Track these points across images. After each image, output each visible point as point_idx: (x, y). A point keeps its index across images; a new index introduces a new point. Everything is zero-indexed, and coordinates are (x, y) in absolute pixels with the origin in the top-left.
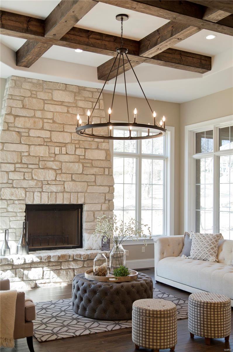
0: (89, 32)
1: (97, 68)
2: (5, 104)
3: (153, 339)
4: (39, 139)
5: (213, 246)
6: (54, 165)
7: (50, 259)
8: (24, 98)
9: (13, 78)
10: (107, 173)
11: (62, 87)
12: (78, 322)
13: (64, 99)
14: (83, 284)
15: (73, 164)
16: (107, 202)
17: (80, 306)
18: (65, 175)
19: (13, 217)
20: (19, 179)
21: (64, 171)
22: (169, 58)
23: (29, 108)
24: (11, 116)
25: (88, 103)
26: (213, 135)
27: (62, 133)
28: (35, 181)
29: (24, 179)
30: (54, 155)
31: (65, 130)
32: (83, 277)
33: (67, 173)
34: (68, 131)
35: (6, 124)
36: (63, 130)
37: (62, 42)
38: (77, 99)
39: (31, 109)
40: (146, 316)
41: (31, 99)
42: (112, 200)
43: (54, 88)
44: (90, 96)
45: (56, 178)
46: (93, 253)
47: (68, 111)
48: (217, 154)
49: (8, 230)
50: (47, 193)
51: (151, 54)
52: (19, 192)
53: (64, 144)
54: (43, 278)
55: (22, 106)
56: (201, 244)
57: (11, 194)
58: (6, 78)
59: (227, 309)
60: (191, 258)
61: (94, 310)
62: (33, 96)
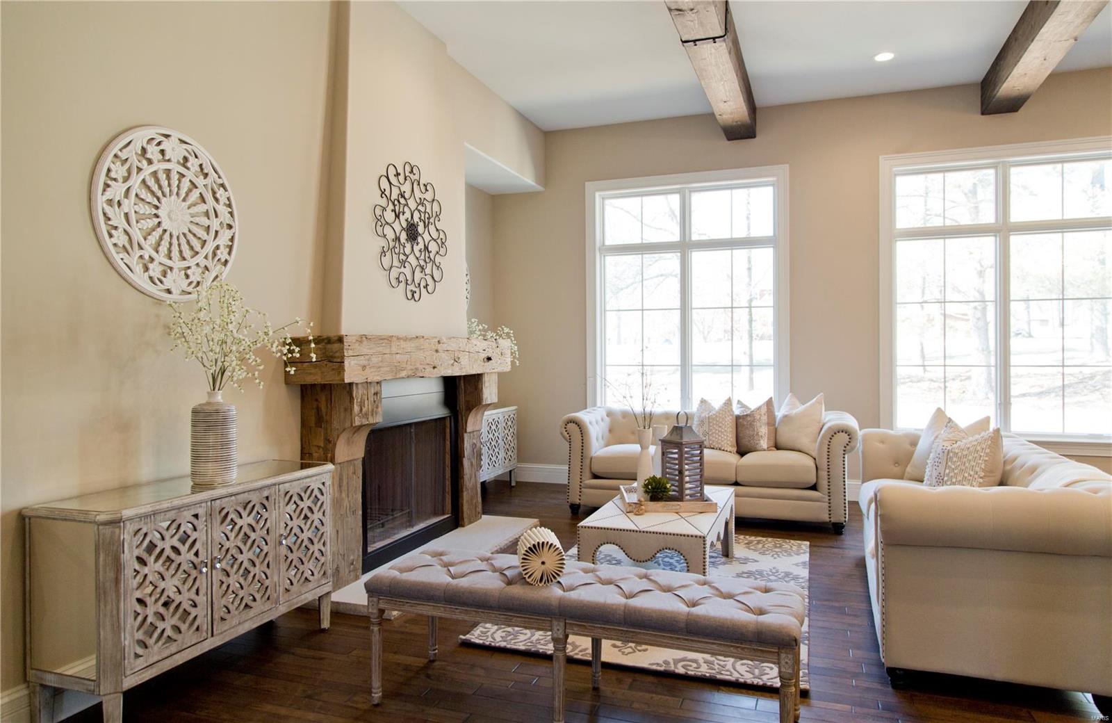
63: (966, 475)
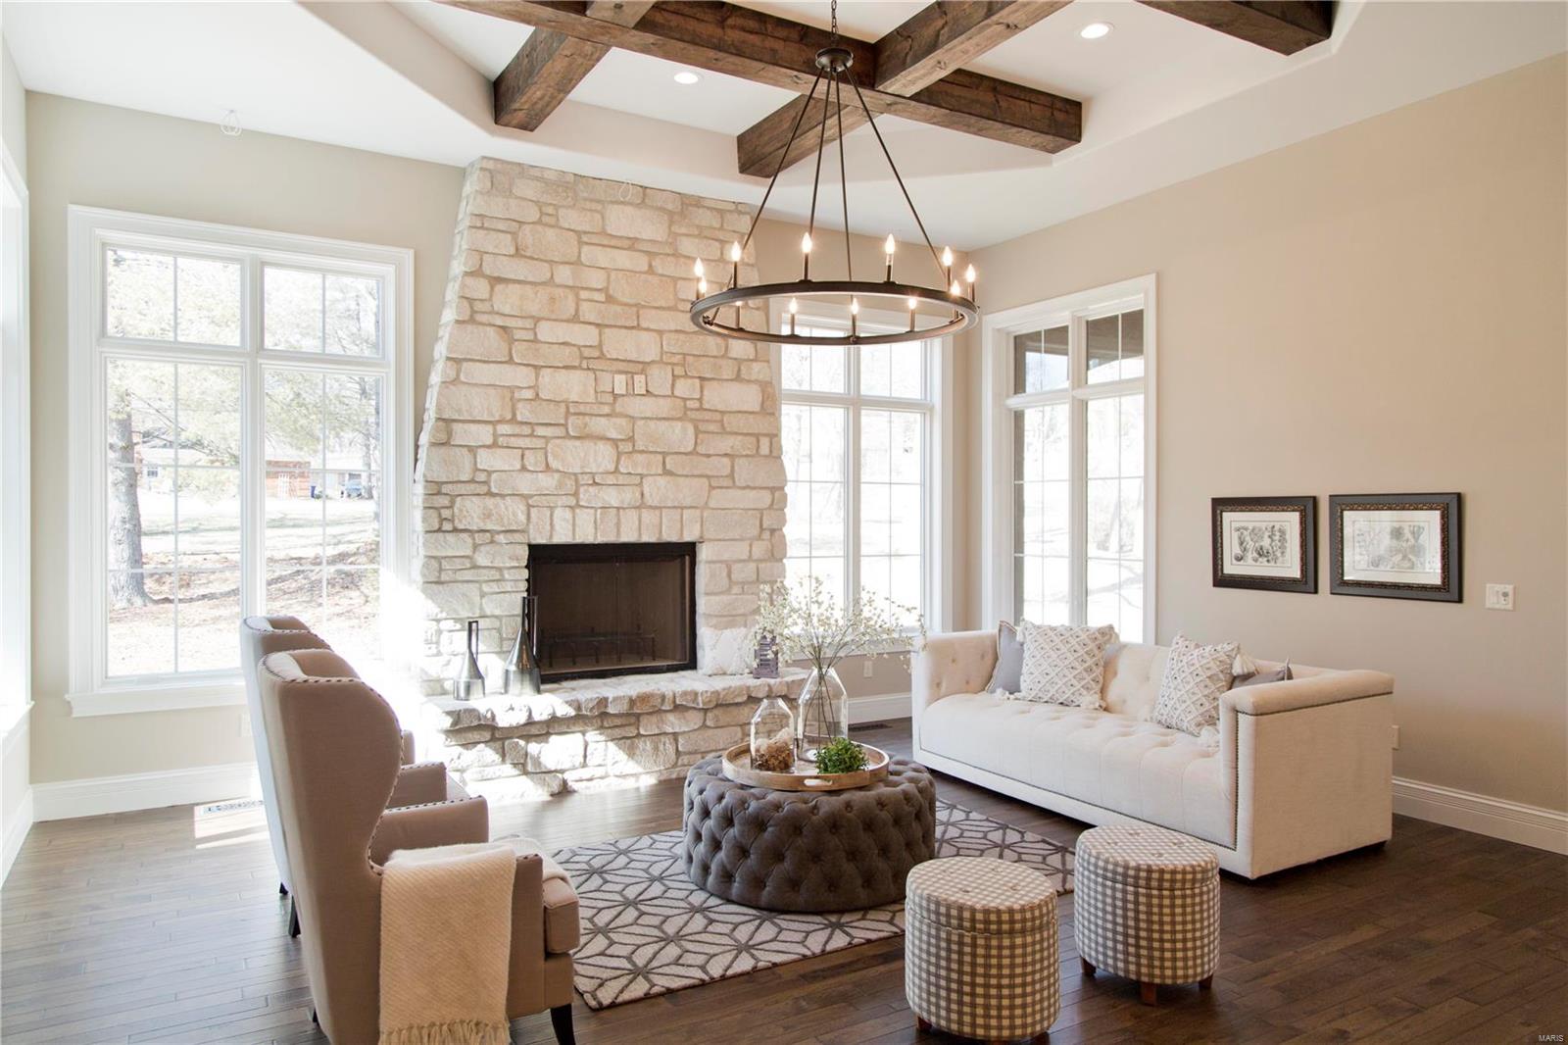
0: (725, 8)
1: (736, 140)
2: (462, 243)
3: (987, 1007)
4: (567, 350)
5: (1090, 662)
6: (612, 428)
7: (606, 706)
8: (520, 227)
9: (485, 164)
10: (765, 449)
11: (632, 195)
12: (711, 921)
13: (640, 233)
14: (721, 798)
15: (667, 423)
16: (766, 535)
17: (713, 867)
18: (645, 455)
19: (491, 584)
20: (507, 469)
21: (640, 446)
22: (963, 101)
23: (536, 257)
24: (482, 279)
25: (710, 245)
26: (1067, 344)
27: (634, 331)
28: (557, 476)
29: (524, 468)
30: (610, 399)
31: (644, 325)
32: (716, 773)
33: (651, 449)
34: (652, 327)
35: (466, 303)
36: (635, 324)
37: (641, 34)
38: (678, 231)
39: (542, 260)
40: (960, 927)
41: (539, 228)
42: (781, 529)
43: (609, 199)
44: (716, 225)
45: (617, 468)
46: (730, 687)
47: (650, 266)
48: (1080, 393)
49: (477, 622)
50: (592, 511)
51: (913, 82)
52: (506, 508)
53: (641, 366)
54: (584, 765)
55: (512, 251)
56: (1054, 656)
57: (484, 514)
58: (462, 166)
59: (1211, 886)
60: (1024, 699)
61: (757, 882)
62: (546, 219)
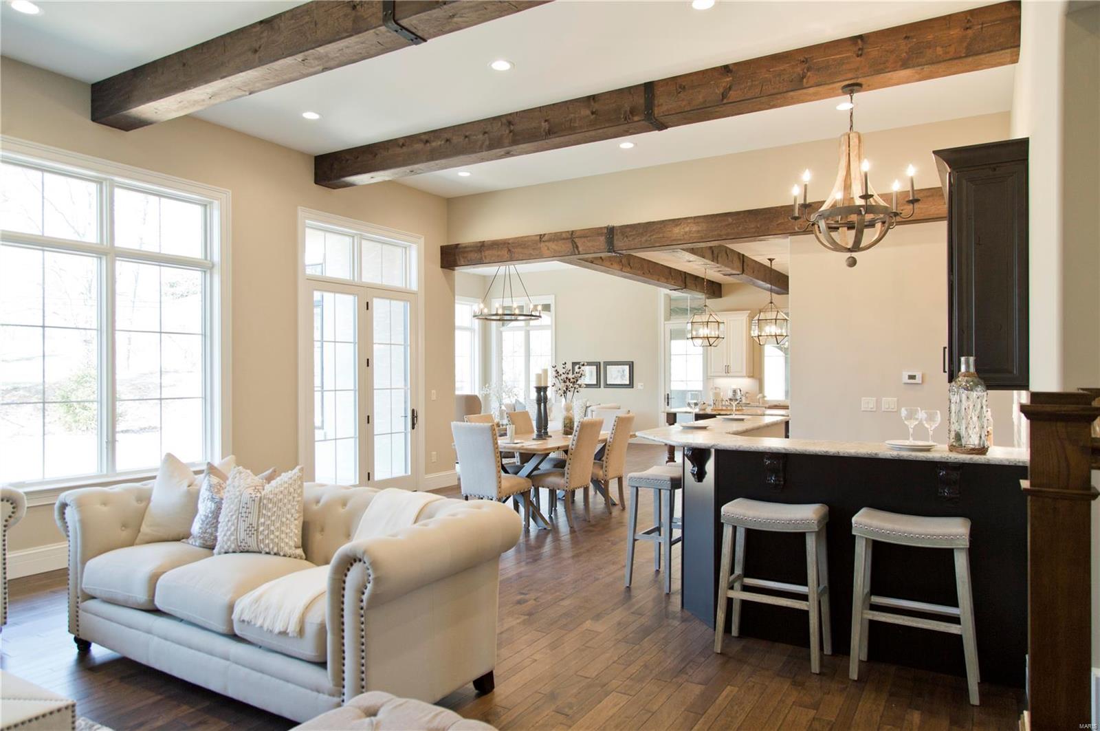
63: (284, 520)
